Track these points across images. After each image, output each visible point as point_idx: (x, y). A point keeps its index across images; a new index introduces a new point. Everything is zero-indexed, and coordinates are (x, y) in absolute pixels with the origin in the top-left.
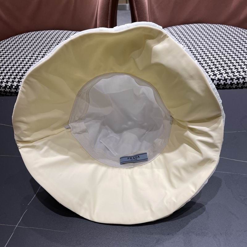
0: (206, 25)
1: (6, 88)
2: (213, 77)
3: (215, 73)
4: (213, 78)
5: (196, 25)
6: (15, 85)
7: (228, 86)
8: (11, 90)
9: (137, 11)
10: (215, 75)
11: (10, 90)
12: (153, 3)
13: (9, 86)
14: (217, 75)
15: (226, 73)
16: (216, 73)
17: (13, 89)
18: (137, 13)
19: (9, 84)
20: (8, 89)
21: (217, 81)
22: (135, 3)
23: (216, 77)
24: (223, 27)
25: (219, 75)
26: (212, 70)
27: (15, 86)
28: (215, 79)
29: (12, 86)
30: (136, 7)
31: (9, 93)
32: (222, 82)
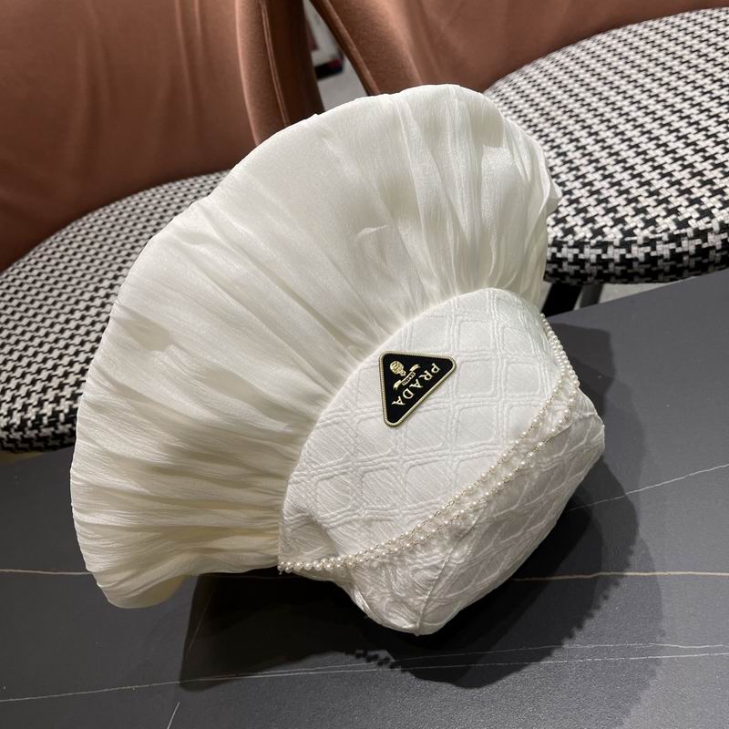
1: (26, 429)
2: (702, 225)
3: (703, 208)
4: (701, 229)
6: (49, 414)
8: (40, 431)
9: (369, 68)
10: (706, 213)
11: (36, 431)
13: (33, 422)
14: (714, 211)
16: (710, 205)
17: (46, 427)
18: (373, 76)
19: (31, 414)
20: (31, 429)
21: (720, 232)
22: (354, 46)
23: (714, 221)
25: (721, 209)
26: (693, 197)
27: (49, 418)
28: (711, 229)
29: (39, 417)
30: (362, 55)
31: (37, 441)
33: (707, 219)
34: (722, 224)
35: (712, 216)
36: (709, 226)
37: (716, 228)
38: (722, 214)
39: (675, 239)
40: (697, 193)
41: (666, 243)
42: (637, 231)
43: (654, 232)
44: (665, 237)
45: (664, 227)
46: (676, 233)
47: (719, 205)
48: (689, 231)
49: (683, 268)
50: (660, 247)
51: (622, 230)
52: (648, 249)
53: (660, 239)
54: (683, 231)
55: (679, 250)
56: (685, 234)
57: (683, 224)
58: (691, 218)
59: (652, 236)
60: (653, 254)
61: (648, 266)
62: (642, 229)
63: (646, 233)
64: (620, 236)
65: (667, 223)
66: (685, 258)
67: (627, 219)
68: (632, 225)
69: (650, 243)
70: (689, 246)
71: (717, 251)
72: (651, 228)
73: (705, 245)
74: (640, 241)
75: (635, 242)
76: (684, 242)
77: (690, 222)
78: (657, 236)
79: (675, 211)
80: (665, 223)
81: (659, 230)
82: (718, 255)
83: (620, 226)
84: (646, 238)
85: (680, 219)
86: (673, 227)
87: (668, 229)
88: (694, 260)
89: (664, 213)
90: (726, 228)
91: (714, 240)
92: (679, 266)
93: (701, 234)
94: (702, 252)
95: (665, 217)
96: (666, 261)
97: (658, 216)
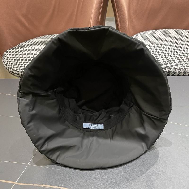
0: (172, 30)
5: (164, 30)
7: (187, 74)
12: (132, 14)
23: (178, 67)
24: (185, 31)
25: (180, 65)
30: (118, 16)
32: (182, 71)
33: (177, 66)
34: (179, 68)
35: (178, 66)
36: (177, 68)
37: (178, 68)
39: (170, 68)
41: (168, 69)
42: (163, 65)
43: (166, 66)
44: (168, 68)
45: (168, 66)
46: (171, 67)
48: (173, 68)
49: (170, 75)
50: (166, 69)
53: (167, 68)
54: (172, 67)
55: (170, 71)
56: (172, 68)
57: (172, 66)
58: (174, 65)
59: (166, 67)
62: (164, 65)
63: (165, 66)
65: (169, 65)
66: (171, 73)
70: (172, 70)
71: (177, 73)
72: (166, 65)
73: (175, 71)
77: (173, 66)
78: (167, 67)
81: (167, 66)
84: (164, 67)
85: (172, 65)
86: (170, 66)
87: (169, 66)
88: (172, 74)
89: (169, 63)
90: (180, 69)
91: (177, 71)
92: (169, 74)
93: (175, 69)
94: (174, 72)
95: (169, 64)
96: (167, 72)
97: (168, 63)
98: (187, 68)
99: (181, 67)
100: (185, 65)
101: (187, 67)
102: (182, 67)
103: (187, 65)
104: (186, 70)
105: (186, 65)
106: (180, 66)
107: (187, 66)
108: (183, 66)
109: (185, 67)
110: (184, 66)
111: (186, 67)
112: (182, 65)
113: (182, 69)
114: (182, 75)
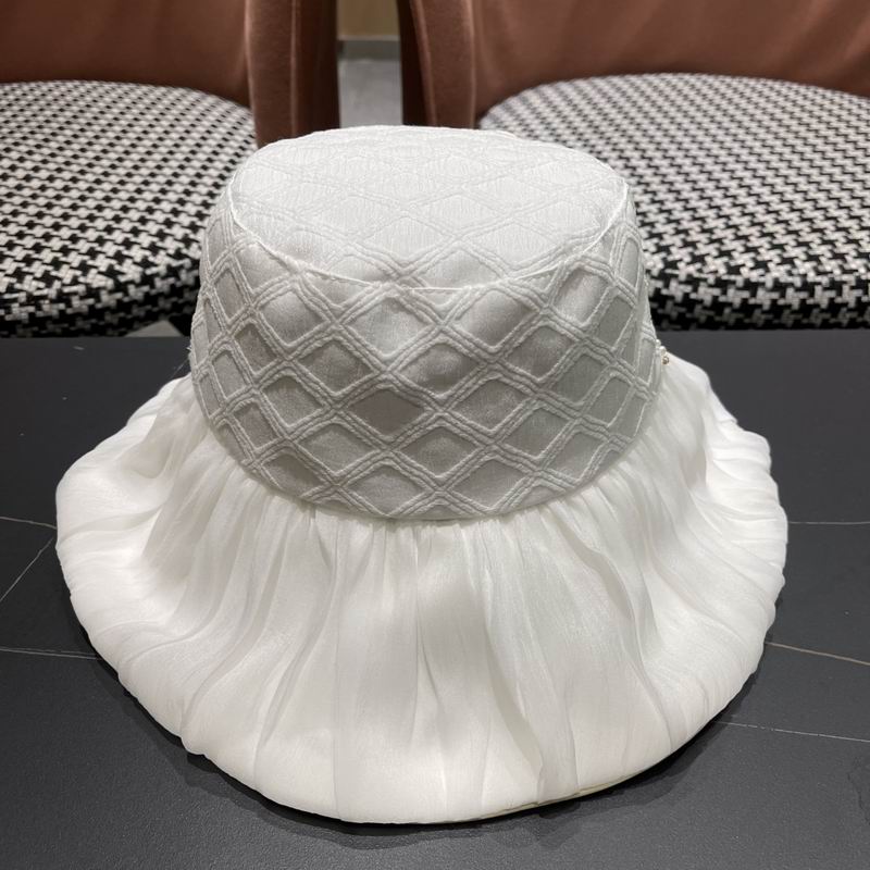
2: (755, 276)
3: (759, 258)
4: (753, 280)
7: (817, 317)
10: (761, 265)
14: (771, 265)
15: (811, 258)
16: (767, 258)
21: (772, 290)
23: (768, 276)
25: (778, 264)
26: (750, 245)
28: (763, 284)
32: (793, 298)
33: (761, 271)
34: (776, 281)
35: (768, 270)
36: (762, 279)
37: (769, 284)
38: (779, 271)
39: (721, 284)
40: (755, 242)
41: (711, 286)
42: (681, 265)
43: (700, 271)
44: (711, 280)
45: (712, 268)
46: (725, 278)
47: (777, 260)
48: (740, 280)
49: (721, 323)
50: (702, 289)
51: (664, 260)
52: (688, 289)
53: (705, 280)
54: (733, 277)
55: (722, 299)
56: (734, 282)
57: (735, 270)
58: (743, 265)
59: (696, 275)
60: (693, 296)
61: (683, 310)
62: (688, 264)
63: (692, 269)
64: (661, 266)
65: (717, 265)
66: (727, 311)
67: (673, 249)
68: (677, 257)
69: (693, 282)
70: (734, 296)
71: (763, 312)
72: (698, 265)
73: (752, 301)
74: (683, 277)
75: (676, 276)
76: (731, 291)
77: (743, 270)
78: (703, 276)
79: (728, 254)
80: (714, 264)
81: (705, 270)
82: (763, 317)
83: (663, 255)
84: (689, 276)
85: (733, 263)
86: (722, 270)
87: (716, 272)
88: (735, 316)
89: (715, 253)
90: (780, 287)
91: (764, 297)
92: (717, 319)
93: (751, 286)
94: (747, 308)
95: (716, 257)
96: (705, 308)
97: (708, 254)
98: (819, 284)
99: (785, 279)
100: (805, 268)
101: (819, 279)
102: (790, 273)
103: (821, 268)
104: (812, 295)
105: (815, 269)
106: (778, 272)
107: (819, 273)
108: (795, 271)
109: (805, 275)
110: (802, 271)
111: (812, 277)
112: (788, 267)
113: (790, 291)
114: (790, 322)
